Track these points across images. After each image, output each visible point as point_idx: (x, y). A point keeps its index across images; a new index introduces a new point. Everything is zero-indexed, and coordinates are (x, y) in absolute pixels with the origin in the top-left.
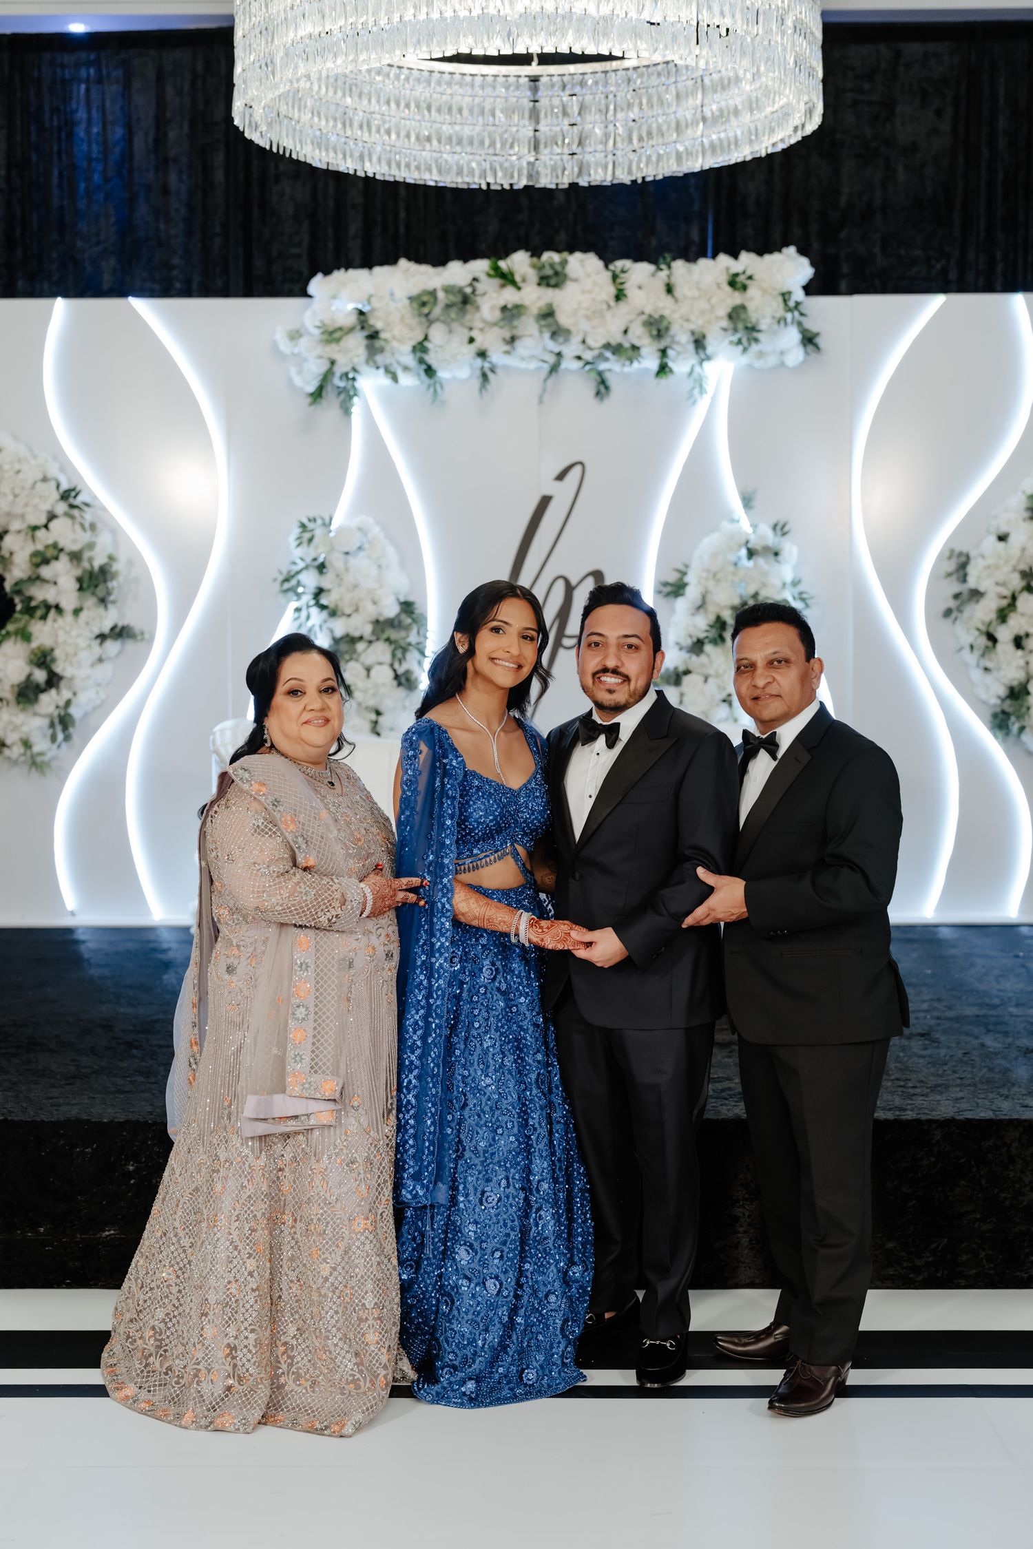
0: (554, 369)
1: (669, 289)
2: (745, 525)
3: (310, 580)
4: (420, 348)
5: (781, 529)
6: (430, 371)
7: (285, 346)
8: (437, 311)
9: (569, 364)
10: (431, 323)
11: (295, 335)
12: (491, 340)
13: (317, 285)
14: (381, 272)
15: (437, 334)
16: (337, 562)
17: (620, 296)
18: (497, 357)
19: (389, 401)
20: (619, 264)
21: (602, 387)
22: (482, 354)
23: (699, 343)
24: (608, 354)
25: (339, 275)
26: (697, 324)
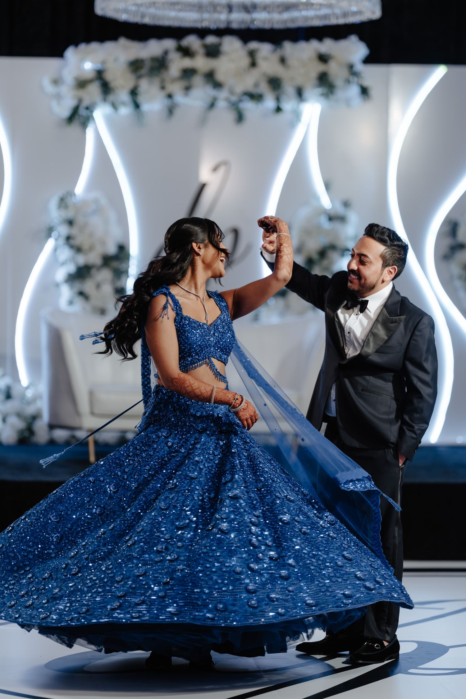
0: (212, 105)
1: (283, 60)
2: (326, 202)
3: (63, 230)
4: (134, 93)
5: (346, 204)
6: (137, 106)
7: (49, 88)
8: (143, 71)
9: (222, 104)
10: (139, 77)
11: (56, 82)
12: (176, 88)
13: (70, 53)
14: (109, 46)
15: (144, 85)
16: (80, 220)
17: (253, 64)
18: (179, 98)
19: (110, 122)
20: (253, 45)
21: (240, 118)
22: (170, 96)
23: (300, 93)
24: (246, 98)
25: (83, 46)
26: (299, 81)
